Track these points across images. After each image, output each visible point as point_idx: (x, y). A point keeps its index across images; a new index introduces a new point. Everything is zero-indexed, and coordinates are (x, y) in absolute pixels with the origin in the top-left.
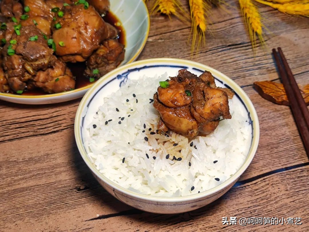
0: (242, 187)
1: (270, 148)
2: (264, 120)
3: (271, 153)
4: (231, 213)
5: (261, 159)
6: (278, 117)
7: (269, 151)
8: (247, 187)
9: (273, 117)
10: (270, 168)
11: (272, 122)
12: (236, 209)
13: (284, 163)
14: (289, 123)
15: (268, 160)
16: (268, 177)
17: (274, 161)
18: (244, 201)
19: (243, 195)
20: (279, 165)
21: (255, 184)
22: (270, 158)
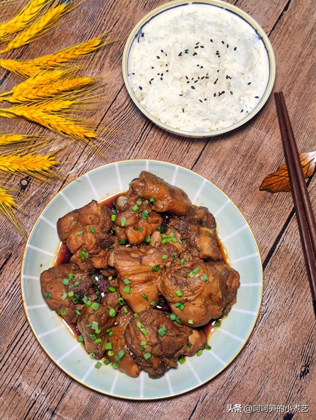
0: (277, 251)
1: (268, 199)
2: (243, 175)
3: (273, 203)
4: (288, 279)
5: (271, 216)
6: (251, 162)
7: (270, 203)
8: (280, 248)
9: (247, 166)
10: (283, 219)
11: (250, 172)
12: (288, 273)
13: (289, 206)
14: (262, 162)
15: (277, 213)
16: (287, 228)
17: (281, 209)
18: (288, 261)
19: (283, 257)
20: (287, 211)
21: (283, 240)
22: (277, 209)
